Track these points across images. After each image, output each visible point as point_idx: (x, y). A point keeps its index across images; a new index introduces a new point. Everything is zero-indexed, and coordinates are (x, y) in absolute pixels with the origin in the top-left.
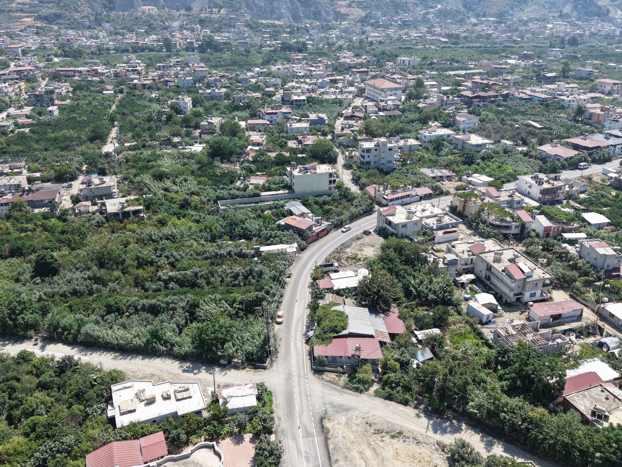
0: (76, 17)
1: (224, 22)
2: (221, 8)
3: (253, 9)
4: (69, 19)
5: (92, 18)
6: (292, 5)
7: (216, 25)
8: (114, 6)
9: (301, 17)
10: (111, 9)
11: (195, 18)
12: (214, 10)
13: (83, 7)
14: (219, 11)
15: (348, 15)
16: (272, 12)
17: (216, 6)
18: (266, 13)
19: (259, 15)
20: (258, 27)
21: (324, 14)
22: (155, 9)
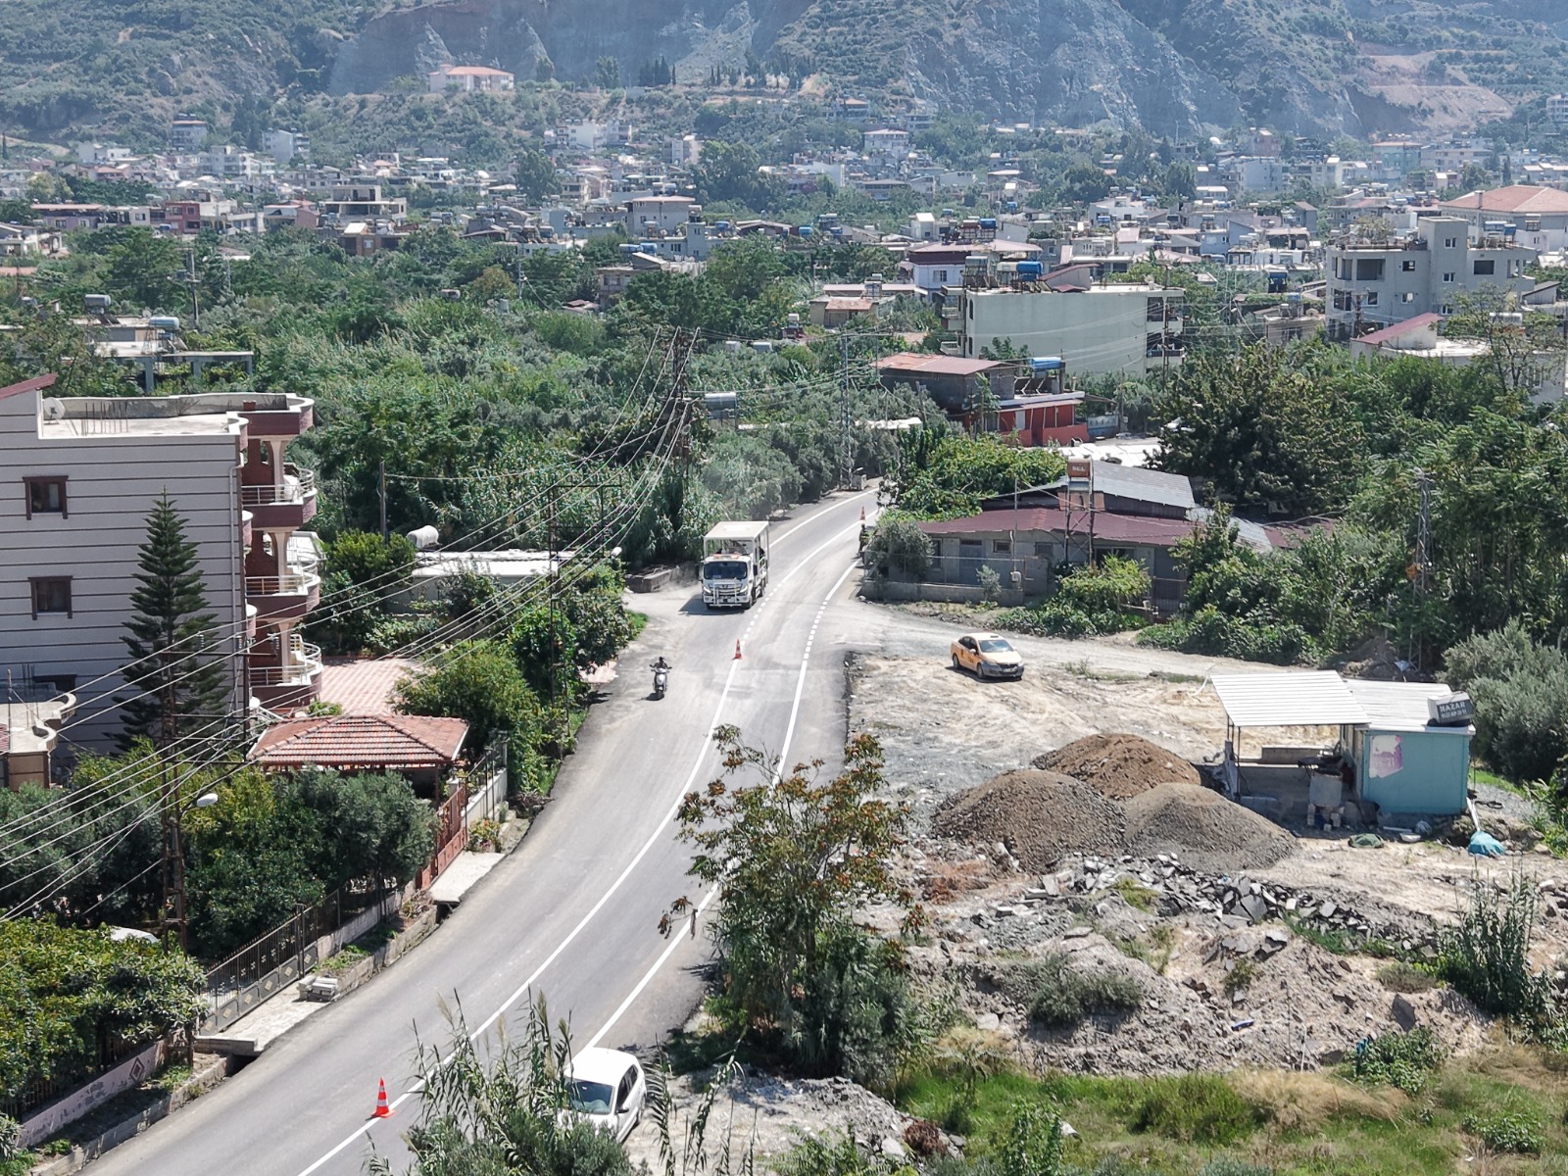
0: (155, 112)
1: (812, 123)
2: (805, 70)
3: (954, 80)
4: (125, 119)
5: (225, 120)
6: (1146, 63)
7: (776, 139)
8: (327, 74)
9: (1183, 113)
10: (311, 85)
11: (682, 110)
12: (771, 79)
13: (189, 72)
14: (795, 85)
15: (1426, 113)
16: (1046, 93)
17: (782, 65)
18: (1017, 97)
19: (981, 104)
20: (970, 150)
21: (1300, 104)
22: (508, 80)
